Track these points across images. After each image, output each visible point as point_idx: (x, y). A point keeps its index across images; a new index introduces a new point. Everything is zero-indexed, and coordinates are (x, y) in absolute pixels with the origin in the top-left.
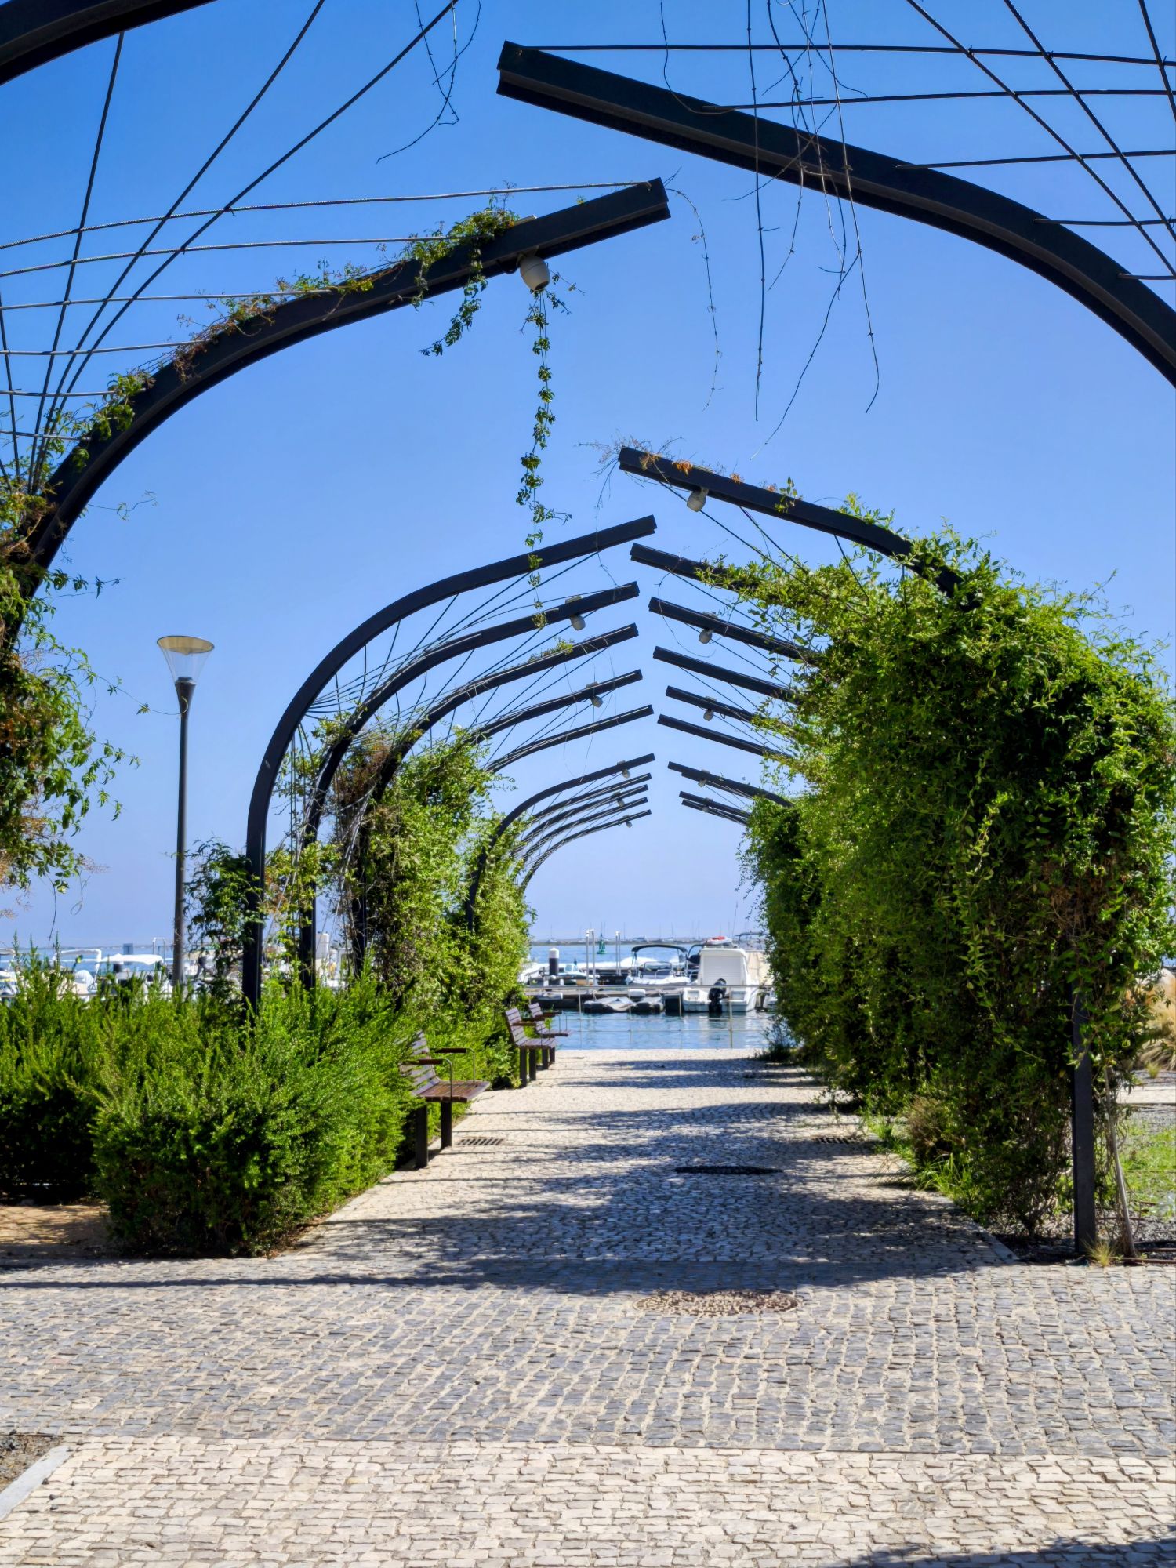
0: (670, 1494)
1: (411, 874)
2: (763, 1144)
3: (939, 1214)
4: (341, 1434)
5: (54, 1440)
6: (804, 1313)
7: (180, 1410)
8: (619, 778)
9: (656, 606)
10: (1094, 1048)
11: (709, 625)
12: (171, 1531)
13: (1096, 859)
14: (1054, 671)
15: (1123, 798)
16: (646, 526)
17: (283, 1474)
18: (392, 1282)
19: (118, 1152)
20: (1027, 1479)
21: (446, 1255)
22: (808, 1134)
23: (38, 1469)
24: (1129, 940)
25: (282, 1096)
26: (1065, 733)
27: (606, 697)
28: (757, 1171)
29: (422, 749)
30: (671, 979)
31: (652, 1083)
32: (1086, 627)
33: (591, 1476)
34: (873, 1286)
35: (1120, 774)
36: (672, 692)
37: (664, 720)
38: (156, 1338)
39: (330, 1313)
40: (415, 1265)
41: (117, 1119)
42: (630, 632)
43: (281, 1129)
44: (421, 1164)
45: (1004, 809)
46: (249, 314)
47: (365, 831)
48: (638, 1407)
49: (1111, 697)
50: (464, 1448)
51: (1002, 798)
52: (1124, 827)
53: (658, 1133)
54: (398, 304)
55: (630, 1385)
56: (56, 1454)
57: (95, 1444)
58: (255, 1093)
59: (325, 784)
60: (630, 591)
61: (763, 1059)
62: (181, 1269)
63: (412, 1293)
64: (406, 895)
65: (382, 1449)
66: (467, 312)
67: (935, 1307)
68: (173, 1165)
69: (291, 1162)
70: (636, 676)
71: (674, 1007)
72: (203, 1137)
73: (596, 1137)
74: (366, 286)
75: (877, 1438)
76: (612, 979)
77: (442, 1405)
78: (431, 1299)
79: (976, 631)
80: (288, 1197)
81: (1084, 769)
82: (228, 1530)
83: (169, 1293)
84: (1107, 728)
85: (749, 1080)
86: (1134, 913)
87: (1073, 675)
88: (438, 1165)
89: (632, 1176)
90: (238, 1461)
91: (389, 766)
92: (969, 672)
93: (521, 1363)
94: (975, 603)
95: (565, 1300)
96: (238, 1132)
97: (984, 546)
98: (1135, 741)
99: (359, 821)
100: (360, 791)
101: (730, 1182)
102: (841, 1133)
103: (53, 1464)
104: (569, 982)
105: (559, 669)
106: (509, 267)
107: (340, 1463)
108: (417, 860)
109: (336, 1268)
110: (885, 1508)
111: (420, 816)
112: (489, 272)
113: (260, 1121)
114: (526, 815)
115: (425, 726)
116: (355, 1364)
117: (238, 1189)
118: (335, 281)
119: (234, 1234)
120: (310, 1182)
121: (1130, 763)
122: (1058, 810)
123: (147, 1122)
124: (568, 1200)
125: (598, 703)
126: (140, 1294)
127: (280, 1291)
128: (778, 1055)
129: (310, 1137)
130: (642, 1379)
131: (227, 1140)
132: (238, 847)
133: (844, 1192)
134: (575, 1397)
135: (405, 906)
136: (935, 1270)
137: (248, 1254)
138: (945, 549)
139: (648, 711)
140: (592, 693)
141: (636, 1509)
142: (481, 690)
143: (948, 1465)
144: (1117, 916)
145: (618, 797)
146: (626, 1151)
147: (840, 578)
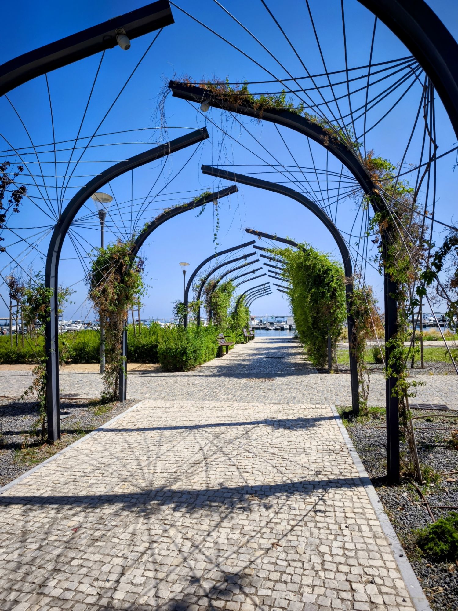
0: (237, 410)
1: (220, 305)
2: (285, 353)
3: (309, 365)
4: (188, 400)
5: (140, 401)
6: (275, 381)
7: (163, 396)
8: (263, 287)
9: (261, 256)
10: (331, 335)
11: (271, 259)
12: (154, 415)
13: (330, 301)
14: (323, 266)
15: (335, 290)
16: (254, 242)
17: (175, 406)
18: (206, 376)
19: (162, 354)
20: (299, 408)
21: (218, 372)
22: (294, 351)
23: (137, 405)
24: (337, 315)
25: (190, 344)
26: (325, 278)
27: (256, 272)
28: (280, 358)
29: (221, 282)
30: (282, 324)
31: (270, 343)
32: (330, 259)
33: (225, 407)
34: (289, 377)
35: (334, 285)
36: (269, 271)
37: (269, 276)
38: (163, 385)
39: (193, 381)
40: (212, 373)
41: (161, 348)
42: (258, 260)
43: (189, 350)
44: (221, 357)
45: (314, 292)
46: (167, 211)
47: (211, 298)
48: (238, 396)
49: (333, 271)
50: (206, 402)
51: (313, 290)
52: (335, 295)
53: (266, 351)
54: (190, 209)
55: (239, 392)
56: (140, 403)
57: (147, 401)
58: (185, 343)
59: (201, 290)
60: (255, 253)
61: (293, 338)
62: (172, 374)
63: (209, 378)
64: (219, 309)
65: (193, 402)
66: (203, 210)
67: (298, 381)
68: (171, 356)
69: (191, 356)
70: (261, 268)
71: (282, 329)
72: (176, 351)
73: (255, 352)
74: (186, 206)
75: (277, 402)
76: (272, 324)
77: (206, 396)
78: (212, 379)
79: (309, 260)
80: (191, 362)
81: (328, 284)
82: (163, 414)
83: (168, 378)
84: (332, 277)
85: (289, 342)
86: (338, 310)
87: (326, 268)
88: (223, 357)
89: (257, 359)
90: (169, 404)
91: (215, 286)
92: (308, 268)
93: (222, 389)
94: (309, 255)
95: (234, 379)
96: (182, 350)
97: (311, 244)
98: (337, 279)
99: (210, 296)
100: (209, 290)
101: (274, 360)
102: (300, 351)
103: (139, 404)
104: (264, 324)
105: (246, 267)
106: (211, 201)
107: (186, 404)
108: (221, 303)
109: (198, 374)
110: (272, 411)
111: (221, 295)
112: (207, 202)
113: (186, 349)
114: (246, 294)
115: (221, 278)
116: (194, 389)
117: (182, 360)
118: (181, 205)
119: (182, 368)
120: (195, 360)
121: (337, 283)
122: (323, 292)
123: (167, 349)
124: (244, 363)
125: (254, 273)
126: (163, 378)
127: (187, 378)
128: (296, 337)
129: (195, 352)
130: (241, 392)
131: (180, 352)
132: (183, 301)
133: (293, 361)
134: (228, 395)
135: (219, 311)
136: (302, 375)
137: (184, 371)
138: (304, 245)
139: (265, 274)
140: (253, 272)
141: (230, 412)
142: (231, 271)
143: (286, 406)
144: (335, 311)
145: (265, 290)
146: (259, 354)
147: (287, 250)
